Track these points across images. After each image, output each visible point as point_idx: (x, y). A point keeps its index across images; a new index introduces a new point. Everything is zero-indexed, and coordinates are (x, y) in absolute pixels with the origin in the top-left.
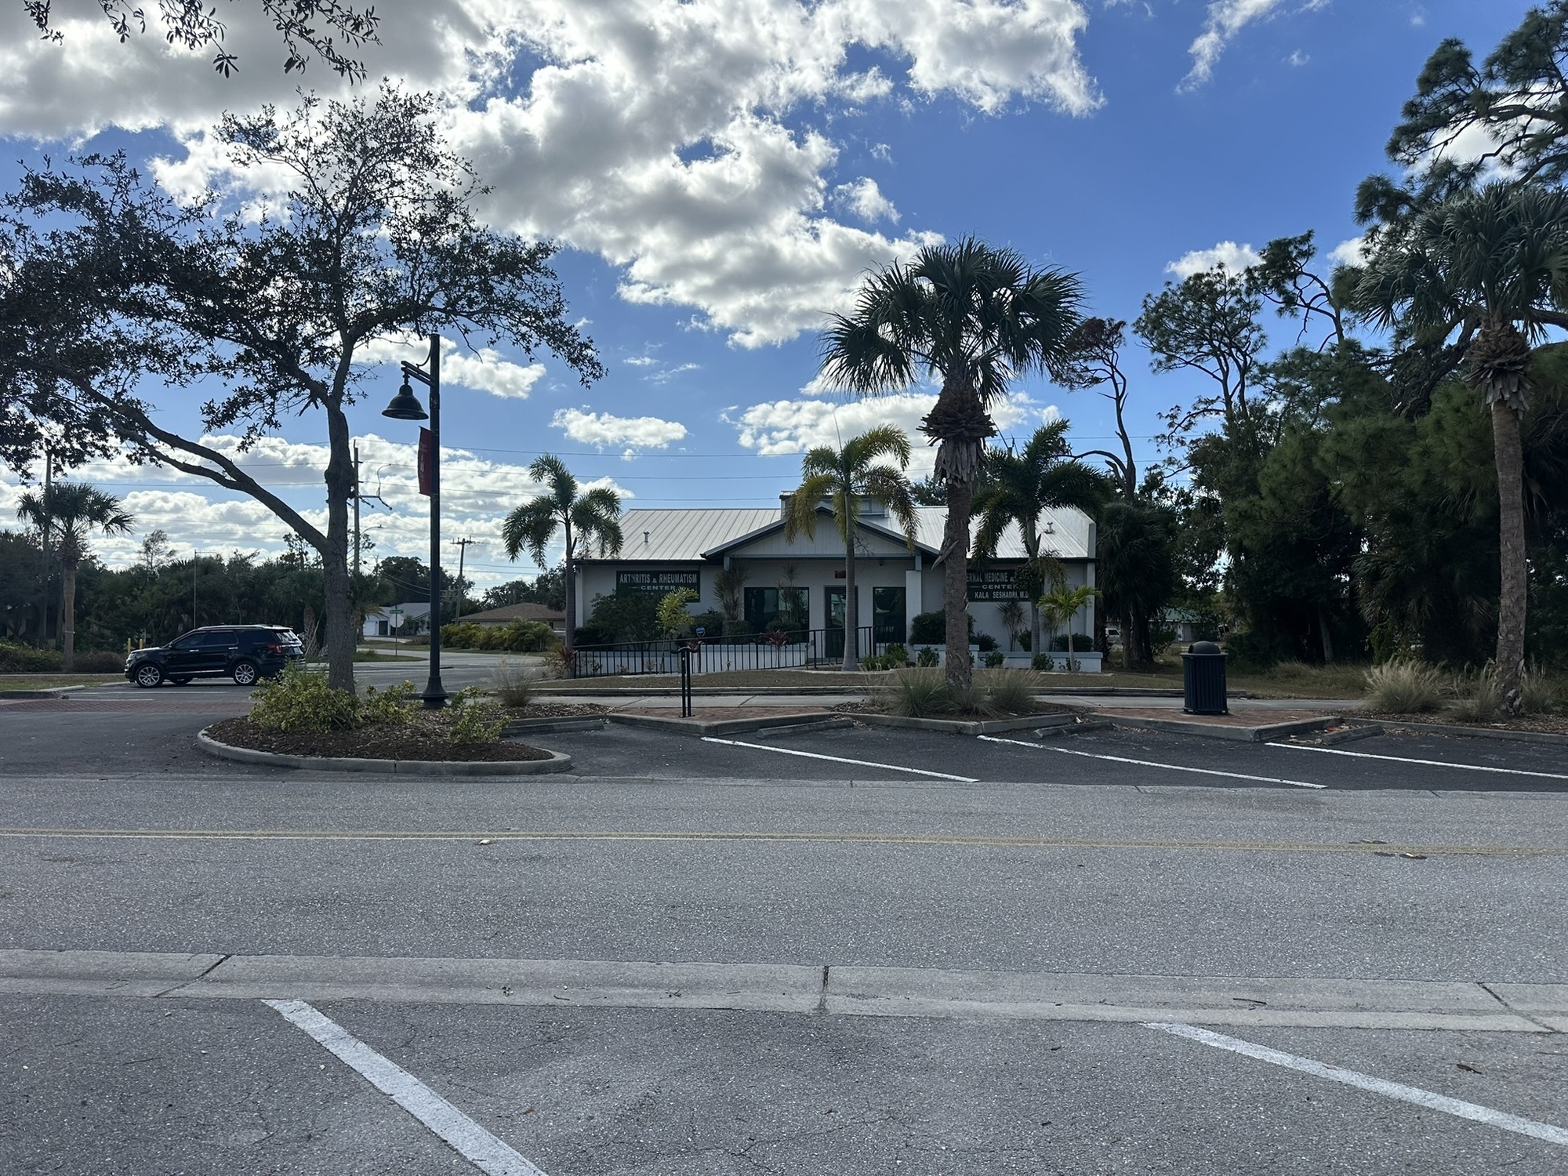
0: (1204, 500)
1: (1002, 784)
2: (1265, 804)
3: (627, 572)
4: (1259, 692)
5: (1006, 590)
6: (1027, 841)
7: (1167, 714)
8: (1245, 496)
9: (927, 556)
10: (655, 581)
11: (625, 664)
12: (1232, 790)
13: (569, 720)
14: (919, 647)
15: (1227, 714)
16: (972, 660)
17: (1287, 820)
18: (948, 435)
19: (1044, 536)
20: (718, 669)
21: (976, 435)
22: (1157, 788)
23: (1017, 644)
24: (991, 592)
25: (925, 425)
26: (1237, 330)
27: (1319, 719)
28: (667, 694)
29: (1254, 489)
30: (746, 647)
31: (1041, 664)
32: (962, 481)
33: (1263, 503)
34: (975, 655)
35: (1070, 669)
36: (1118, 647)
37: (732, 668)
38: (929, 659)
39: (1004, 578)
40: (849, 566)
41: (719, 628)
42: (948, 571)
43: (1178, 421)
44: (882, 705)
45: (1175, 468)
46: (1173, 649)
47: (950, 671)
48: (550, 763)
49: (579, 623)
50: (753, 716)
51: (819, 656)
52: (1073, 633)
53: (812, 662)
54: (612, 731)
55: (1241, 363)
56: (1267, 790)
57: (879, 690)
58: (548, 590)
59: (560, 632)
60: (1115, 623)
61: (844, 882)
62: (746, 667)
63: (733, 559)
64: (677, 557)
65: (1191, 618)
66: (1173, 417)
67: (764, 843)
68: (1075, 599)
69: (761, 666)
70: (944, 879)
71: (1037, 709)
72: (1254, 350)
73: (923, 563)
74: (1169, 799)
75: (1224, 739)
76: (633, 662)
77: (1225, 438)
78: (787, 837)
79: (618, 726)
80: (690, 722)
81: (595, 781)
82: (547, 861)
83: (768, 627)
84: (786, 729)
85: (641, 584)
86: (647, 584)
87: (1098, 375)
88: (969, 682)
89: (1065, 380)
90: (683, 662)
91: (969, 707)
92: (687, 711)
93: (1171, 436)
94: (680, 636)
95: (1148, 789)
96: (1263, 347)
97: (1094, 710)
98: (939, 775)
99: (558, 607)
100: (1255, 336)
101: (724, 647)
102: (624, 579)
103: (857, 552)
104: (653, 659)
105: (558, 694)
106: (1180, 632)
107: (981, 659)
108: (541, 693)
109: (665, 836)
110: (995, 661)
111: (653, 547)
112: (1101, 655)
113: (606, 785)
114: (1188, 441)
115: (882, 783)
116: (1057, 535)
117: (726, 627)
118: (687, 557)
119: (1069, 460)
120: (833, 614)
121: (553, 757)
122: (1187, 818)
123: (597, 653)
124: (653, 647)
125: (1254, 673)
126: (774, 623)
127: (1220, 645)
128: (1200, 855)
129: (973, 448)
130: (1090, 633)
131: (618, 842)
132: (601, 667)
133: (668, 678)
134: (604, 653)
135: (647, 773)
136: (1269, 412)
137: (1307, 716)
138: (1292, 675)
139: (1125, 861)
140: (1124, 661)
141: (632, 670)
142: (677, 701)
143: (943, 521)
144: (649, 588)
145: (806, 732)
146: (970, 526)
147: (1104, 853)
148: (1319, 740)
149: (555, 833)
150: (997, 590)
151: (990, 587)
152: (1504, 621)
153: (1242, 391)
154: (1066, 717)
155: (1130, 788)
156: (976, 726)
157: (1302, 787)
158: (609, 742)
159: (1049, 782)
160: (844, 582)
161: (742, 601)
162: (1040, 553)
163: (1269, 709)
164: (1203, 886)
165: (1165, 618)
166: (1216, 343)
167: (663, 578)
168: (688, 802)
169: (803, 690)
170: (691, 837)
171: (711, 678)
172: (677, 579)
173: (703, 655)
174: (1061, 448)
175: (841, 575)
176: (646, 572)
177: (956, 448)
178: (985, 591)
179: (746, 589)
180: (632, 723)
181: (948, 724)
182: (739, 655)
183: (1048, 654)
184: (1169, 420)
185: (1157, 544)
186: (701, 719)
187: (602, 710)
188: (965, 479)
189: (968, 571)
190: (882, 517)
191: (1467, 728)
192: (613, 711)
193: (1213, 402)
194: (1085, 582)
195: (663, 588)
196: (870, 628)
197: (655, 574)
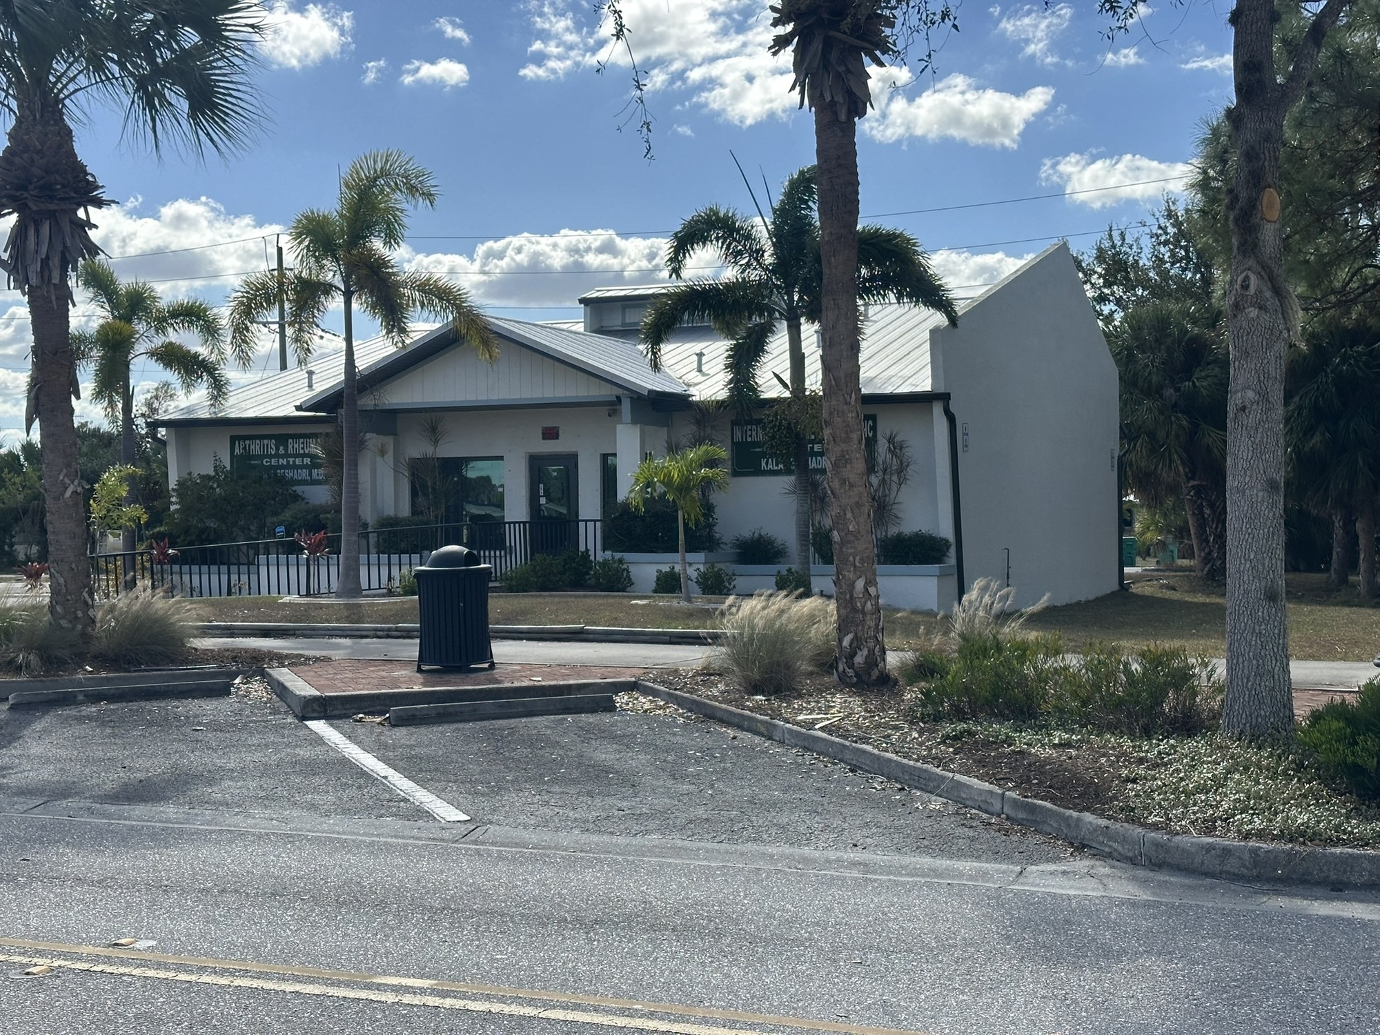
3: (243, 438)
10: (282, 451)
85: (264, 456)
86: (271, 456)
130: (947, 532)
144: (273, 462)
160: (557, 447)
167: (293, 447)
172: (312, 446)
175: (552, 435)
176: (270, 437)
194: (932, 436)
195: (294, 462)
196: (525, 523)
197: (282, 440)
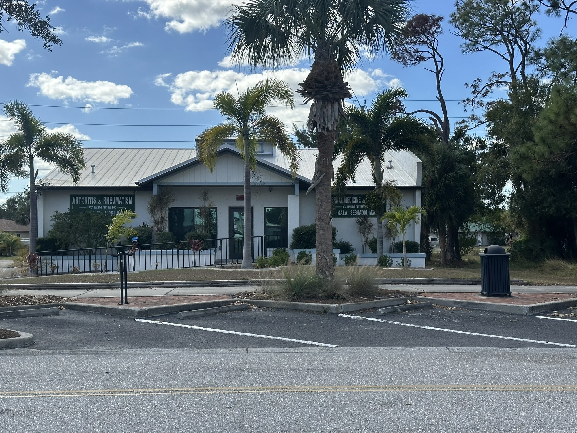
0: (496, 145)
1: (355, 348)
2: (536, 359)
3: (78, 196)
4: (532, 281)
5: (360, 209)
6: (371, 388)
7: (469, 296)
8: (523, 143)
9: (304, 184)
10: (100, 202)
11: (76, 265)
12: (513, 349)
13: (32, 307)
14: (298, 251)
15: (510, 296)
16: (335, 260)
17: (550, 369)
18: (318, 96)
19: (386, 170)
20: (148, 268)
21: (337, 96)
22: (461, 349)
23: (367, 248)
24: (349, 210)
25: (301, 88)
26: (521, 25)
27: (573, 299)
28: (109, 287)
29: (531, 138)
30: (170, 251)
31: (384, 262)
32: (328, 130)
33: (537, 149)
34: (338, 256)
35: (403, 265)
36: (437, 250)
37: (159, 267)
38: (305, 259)
39: (358, 200)
40: (247, 191)
41: (150, 237)
42: (318, 195)
43: (478, 90)
44: (270, 293)
45: (476, 122)
46: (474, 251)
47: (319, 268)
48: (17, 340)
49: (41, 234)
50: (175, 303)
51: (224, 258)
52: (406, 240)
53: (219, 262)
54: (66, 316)
55: (523, 48)
56: (537, 349)
57: (268, 282)
58: (16, 209)
59: (25, 241)
60: (435, 233)
61: (240, 421)
62: (170, 266)
63: (160, 186)
64: (117, 184)
65: (487, 229)
66: (476, 86)
67: (181, 395)
68: (407, 215)
69: (181, 266)
70: (312, 417)
71: (380, 294)
72: (532, 40)
73: (301, 189)
74: (471, 356)
75: (508, 314)
76: (83, 263)
77: (510, 102)
78: (199, 391)
79: (71, 311)
80: (127, 308)
81: (53, 353)
82: (14, 414)
83: (186, 237)
84: (199, 312)
85: (89, 205)
86: (94, 205)
87: (425, 55)
88: (333, 276)
89: (400, 58)
90: (121, 263)
91: (332, 293)
92: (124, 300)
93: (473, 101)
94: (119, 244)
95: (456, 349)
96: (539, 38)
97: (419, 294)
98: (311, 343)
99: (23, 222)
100: (532, 29)
101: (153, 251)
102: (76, 201)
103: (253, 181)
104: (98, 261)
105: (24, 288)
106: (480, 239)
107: (341, 259)
108: (10, 288)
109: (106, 393)
110: (350, 261)
111: (98, 177)
112: (425, 255)
113: (61, 356)
114: (485, 103)
115: (269, 350)
116: (395, 170)
117: (155, 237)
118: (124, 184)
119: (403, 116)
120: (235, 227)
121: (19, 335)
122: (482, 369)
123: (54, 257)
124: (98, 252)
125: (529, 268)
126: (191, 233)
127: (506, 249)
128: (490, 394)
129: (336, 106)
130: (418, 240)
131: (69, 398)
132: (57, 268)
133: (110, 275)
134: (60, 257)
135: (93, 346)
136: (541, 84)
137: (565, 297)
138: (556, 269)
139: (439, 400)
140: (441, 259)
141: (82, 269)
142: (117, 292)
143: (314, 159)
144: (95, 207)
145: (215, 314)
146: (334, 163)
147: (424, 395)
148: (573, 314)
149: (21, 393)
150: (353, 209)
151: (348, 207)
153: (523, 69)
154: (400, 300)
155: (443, 349)
156: (337, 307)
157: (560, 347)
158: (63, 324)
159: (387, 346)
160: (243, 203)
161: (167, 218)
162: (384, 182)
163: (540, 293)
164: (492, 417)
165: (469, 230)
166: (505, 34)
167: (106, 200)
168: (124, 367)
169: (212, 283)
170: (126, 392)
171: (143, 275)
172: (117, 201)
173: (137, 258)
174: (398, 107)
175: (241, 198)
176: (93, 196)
177: (323, 106)
178: (345, 210)
179: (170, 209)
180: (82, 309)
181: (318, 306)
182: (164, 257)
183: (389, 255)
184: (473, 89)
185: (464, 177)
186: (135, 305)
187: (58, 300)
188: (330, 129)
189: (333, 196)
190: (271, 155)
192: (67, 301)
193: (503, 76)
194: (414, 203)
195: (107, 208)
196: (262, 237)
197: (100, 197)
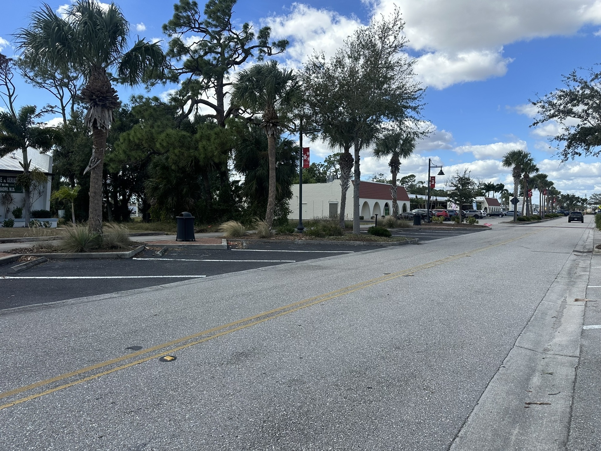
5: (2, 186)
23: (10, 214)
42: (94, 175)
47: (94, 228)
130: (48, 209)
152: (270, 206)
156: (129, 254)
177: (103, 110)
191: (265, 240)
